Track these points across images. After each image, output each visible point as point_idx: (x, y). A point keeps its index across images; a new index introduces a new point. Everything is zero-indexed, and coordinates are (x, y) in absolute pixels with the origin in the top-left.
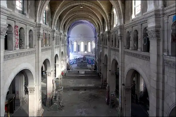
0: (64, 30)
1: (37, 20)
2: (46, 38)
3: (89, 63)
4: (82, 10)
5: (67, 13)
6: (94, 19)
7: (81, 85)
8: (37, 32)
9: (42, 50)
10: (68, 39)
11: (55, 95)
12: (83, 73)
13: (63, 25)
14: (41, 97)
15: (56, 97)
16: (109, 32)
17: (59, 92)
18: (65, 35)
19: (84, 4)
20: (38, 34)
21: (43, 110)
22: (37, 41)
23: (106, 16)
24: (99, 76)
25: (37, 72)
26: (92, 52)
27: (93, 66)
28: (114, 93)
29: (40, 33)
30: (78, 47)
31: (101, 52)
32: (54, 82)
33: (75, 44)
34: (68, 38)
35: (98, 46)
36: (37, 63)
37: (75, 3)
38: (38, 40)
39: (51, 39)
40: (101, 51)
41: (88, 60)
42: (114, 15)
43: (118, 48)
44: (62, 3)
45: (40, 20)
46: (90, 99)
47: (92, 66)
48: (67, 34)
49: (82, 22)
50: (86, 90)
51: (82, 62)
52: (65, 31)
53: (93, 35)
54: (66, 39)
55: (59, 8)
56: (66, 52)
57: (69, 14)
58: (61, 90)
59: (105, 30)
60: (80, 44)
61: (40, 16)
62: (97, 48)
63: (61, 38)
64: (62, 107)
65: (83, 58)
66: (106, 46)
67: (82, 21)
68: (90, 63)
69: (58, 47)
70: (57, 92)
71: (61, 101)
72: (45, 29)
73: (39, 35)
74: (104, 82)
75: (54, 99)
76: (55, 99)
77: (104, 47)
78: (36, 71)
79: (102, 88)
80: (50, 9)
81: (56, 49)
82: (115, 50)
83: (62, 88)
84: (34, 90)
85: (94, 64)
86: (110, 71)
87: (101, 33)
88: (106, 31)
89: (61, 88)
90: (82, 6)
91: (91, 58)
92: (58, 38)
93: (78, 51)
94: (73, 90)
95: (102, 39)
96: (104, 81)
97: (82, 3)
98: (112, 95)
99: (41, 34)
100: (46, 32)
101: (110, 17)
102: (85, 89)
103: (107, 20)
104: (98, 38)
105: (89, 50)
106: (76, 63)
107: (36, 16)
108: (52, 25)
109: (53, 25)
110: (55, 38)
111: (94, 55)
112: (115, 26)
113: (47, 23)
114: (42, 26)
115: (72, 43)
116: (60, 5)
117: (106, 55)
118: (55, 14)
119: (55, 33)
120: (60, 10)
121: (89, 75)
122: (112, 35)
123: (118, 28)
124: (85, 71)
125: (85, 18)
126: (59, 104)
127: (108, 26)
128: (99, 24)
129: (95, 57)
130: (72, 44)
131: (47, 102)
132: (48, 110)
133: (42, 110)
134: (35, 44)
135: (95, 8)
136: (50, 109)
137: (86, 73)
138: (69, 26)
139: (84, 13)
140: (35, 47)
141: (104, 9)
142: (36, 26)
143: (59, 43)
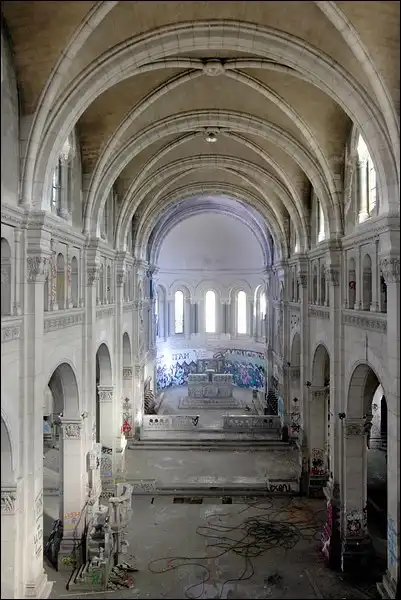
0: (134, 238)
1: (29, 196)
2: (60, 274)
3: (241, 385)
4: (214, 154)
5: (150, 166)
6: (265, 189)
7: (208, 481)
8: (26, 247)
9: (49, 325)
10: (148, 279)
11: (96, 523)
12: (214, 427)
13: (131, 219)
14: (42, 528)
15: (99, 528)
16: (335, 246)
17: (115, 506)
18: (138, 263)
19: (223, 123)
20: (32, 256)
21: (51, 583)
22: (26, 286)
23: (322, 174)
24: (286, 438)
25: (26, 417)
26: (254, 334)
27: (258, 395)
28: (359, 516)
29: (40, 251)
30: (194, 313)
31: (297, 336)
32: (93, 463)
33: (179, 298)
34: (150, 273)
35: (284, 307)
36: (26, 380)
37: (183, 121)
38: (32, 282)
39: (83, 276)
40: (296, 329)
41: (234, 370)
42: (358, 170)
43: (380, 317)
44: (130, 122)
45: (41, 195)
46: (252, 540)
47: (255, 397)
48: (143, 257)
49: (208, 205)
50: (229, 502)
51: (210, 380)
52: (137, 245)
53: (260, 262)
54: (141, 279)
55: (115, 142)
56: (141, 332)
57: (158, 170)
58: (123, 498)
59: (316, 237)
60: (203, 302)
61: (41, 181)
62: (277, 318)
63: (120, 276)
64: (129, 574)
65: (215, 361)
66: (323, 309)
67: (210, 198)
68: (245, 382)
69: (109, 312)
70: (104, 509)
71: (124, 550)
72: (60, 234)
73: (34, 263)
74: (312, 466)
75: (95, 537)
76: (99, 536)
77: (313, 313)
78: (21, 416)
79: (301, 494)
80: (77, 151)
81: (102, 321)
82: (364, 323)
83: (130, 490)
84: (12, 498)
85: (262, 390)
86: (342, 416)
87: (297, 249)
88: (323, 243)
89: (125, 489)
90: (211, 135)
91: (248, 360)
92: (109, 275)
93: (190, 333)
94: (176, 500)
95: (303, 277)
96: (315, 463)
97: (214, 123)
98: (350, 522)
99: (43, 256)
100: (61, 248)
101: (338, 176)
102: (227, 495)
103: (328, 195)
104: (281, 273)
105: (242, 327)
106: (184, 384)
107: (24, 181)
108: (84, 216)
109: (88, 220)
110: (97, 275)
111: (263, 347)
112: (363, 217)
113: (65, 211)
114: (46, 221)
115: (168, 298)
116: (120, 134)
117: (321, 348)
118: (100, 172)
119: (98, 253)
120: (119, 154)
121: (241, 437)
122: (353, 259)
123: (379, 225)
124: (227, 420)
125: (226, 186)
126: (116, 563)
127: (330, 218)
128: (290, 210)
129: (270, 356)
130: (164, 302)
131: (61, 551)
132: (67, 588)
133: (47, 587)
134: (18, 300)
135: (272, 139)
136: (75, 581)
137: (228, 427)
138: (152, 223)
139: (221, 166)
140: (19, 312)
141: (312, 144)
142: (24, 223)
143: (112, 294)
